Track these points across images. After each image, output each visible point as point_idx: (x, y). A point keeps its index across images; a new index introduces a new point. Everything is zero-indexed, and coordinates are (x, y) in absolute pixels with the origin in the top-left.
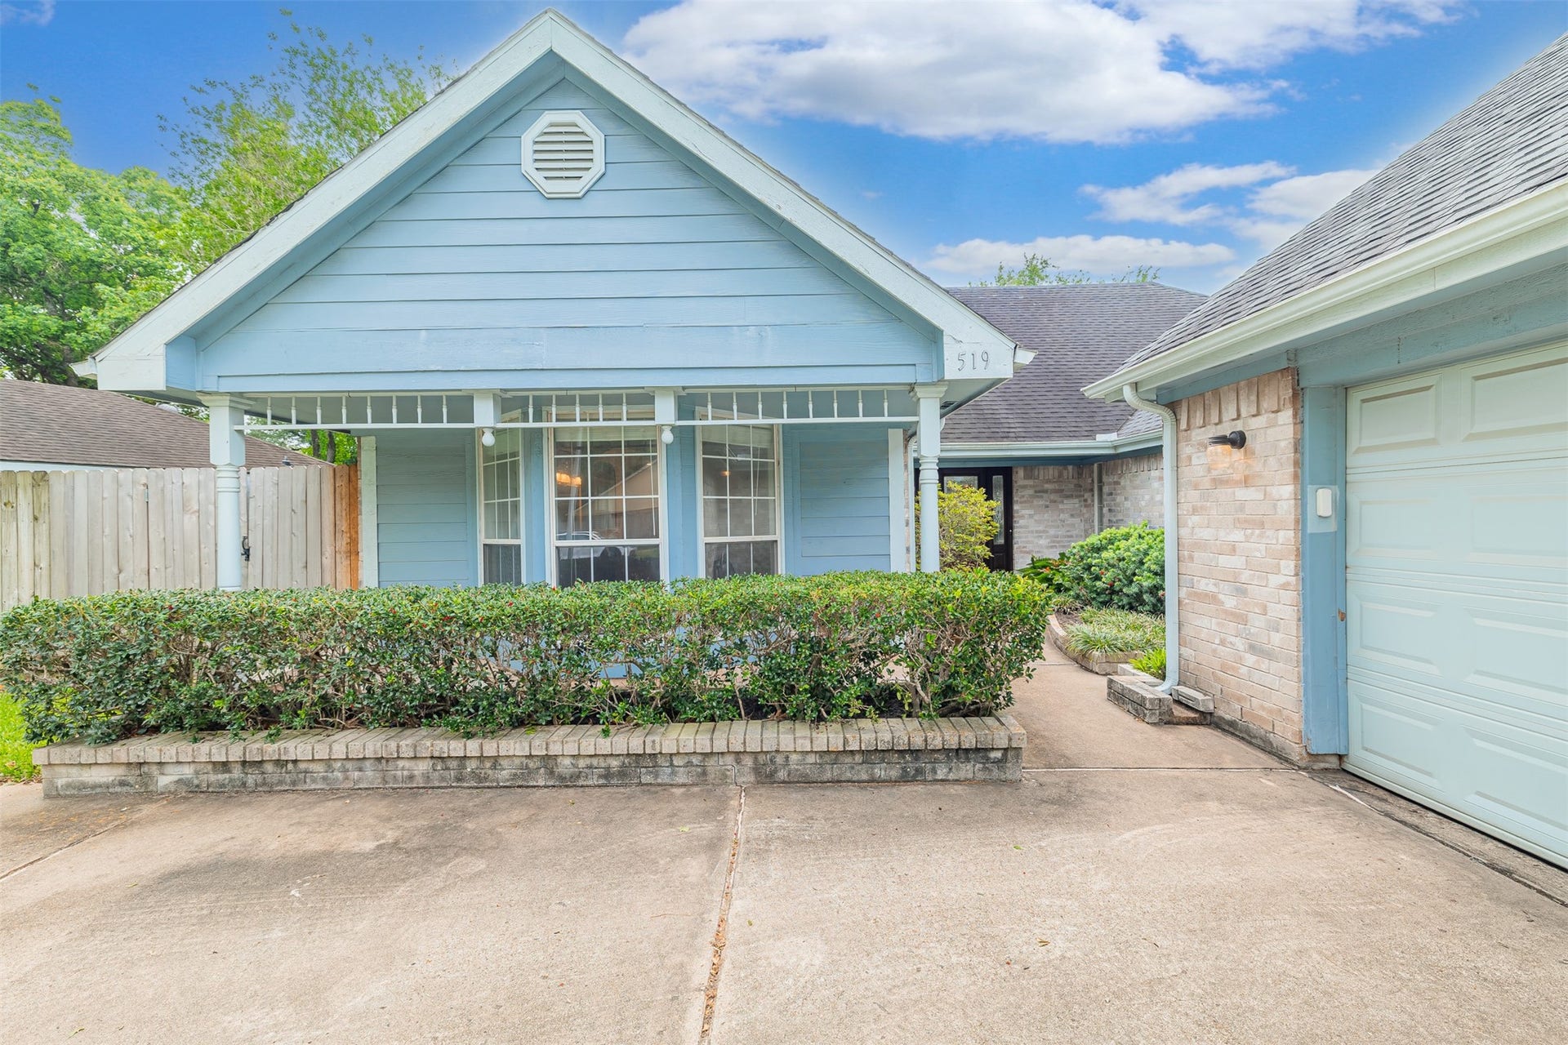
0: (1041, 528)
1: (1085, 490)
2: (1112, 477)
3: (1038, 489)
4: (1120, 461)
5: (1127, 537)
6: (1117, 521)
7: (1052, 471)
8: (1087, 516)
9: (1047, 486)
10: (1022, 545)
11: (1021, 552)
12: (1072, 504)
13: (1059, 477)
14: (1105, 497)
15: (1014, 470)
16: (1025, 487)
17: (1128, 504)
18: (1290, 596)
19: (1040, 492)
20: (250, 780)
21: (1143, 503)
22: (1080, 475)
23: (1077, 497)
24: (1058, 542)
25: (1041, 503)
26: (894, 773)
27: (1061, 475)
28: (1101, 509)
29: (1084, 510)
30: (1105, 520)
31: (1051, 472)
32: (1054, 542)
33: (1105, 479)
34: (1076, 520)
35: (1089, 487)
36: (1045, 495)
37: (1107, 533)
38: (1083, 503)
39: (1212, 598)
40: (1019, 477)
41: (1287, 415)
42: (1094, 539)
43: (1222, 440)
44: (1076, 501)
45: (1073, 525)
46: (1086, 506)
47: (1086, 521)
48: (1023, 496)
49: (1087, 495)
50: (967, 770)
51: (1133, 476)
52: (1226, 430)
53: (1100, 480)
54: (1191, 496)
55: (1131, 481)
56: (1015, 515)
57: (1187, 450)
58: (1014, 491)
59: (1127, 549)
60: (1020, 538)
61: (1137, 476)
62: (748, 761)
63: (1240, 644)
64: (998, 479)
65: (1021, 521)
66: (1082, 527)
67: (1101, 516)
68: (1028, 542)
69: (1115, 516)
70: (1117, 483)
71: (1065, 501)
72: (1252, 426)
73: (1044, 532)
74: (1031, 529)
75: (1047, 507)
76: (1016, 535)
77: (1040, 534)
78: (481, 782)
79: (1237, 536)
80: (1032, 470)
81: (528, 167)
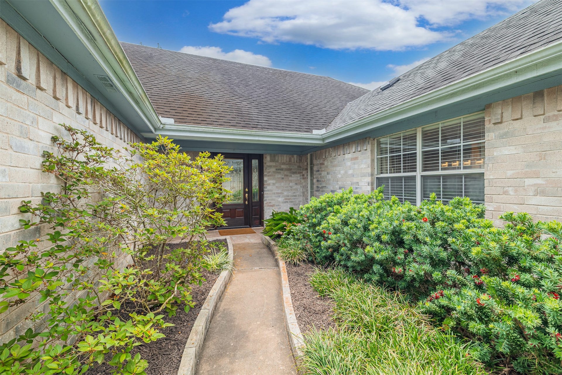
0: (280, 191)
1: (303, 169)
2: (319, 160)
3: (278, 168)
4: (324, 150)
6: (322, 187)
8: (304, 184)
9: (283, 166)
10: (269, 201)
11: (268, 206)
12: (296, 177)
13: (290, 161)
14: (315, 173)
15: (264, 156)
16: (270, 166)
17: (329, 177)
19: (279, 170)
21: (339, 176)
22: (300, 160)
23: (299, 173)
24: (289, 199)
25: (279, 176)
27: (290, 160)
28: (312, 180)
29: (303, 181)
30: (315, 186)
31: (285, 158)
32: (286, 199)
33: (315, 162)
34: (299, 187)
35: (305, 167)
36: (281, 172)
38: (302, 177)
40: (267, 160)
44: (298, 175)
45: (297, 189)
46: (303, 179)
47: (303, 187)
48: (269, 172)
49: (304, 172)
51: (333, 159)
53: (312, 163)
55: (331, 162)
56: (265, 183)
58: (264, 169)
60: (268, 197)
61: (335, 159)
64: (255, 163)
65: (268, 187)
66: (301, 190)
67: (312, 184)
68: (272, 200)
69: (321, 184)
70: (323, 164)
71: (293, 176)
73: (281, 193)
74: (274, 192)
75: (283, 178)
76: (265, 195)
77: (279, 195)
80: (274, 156)
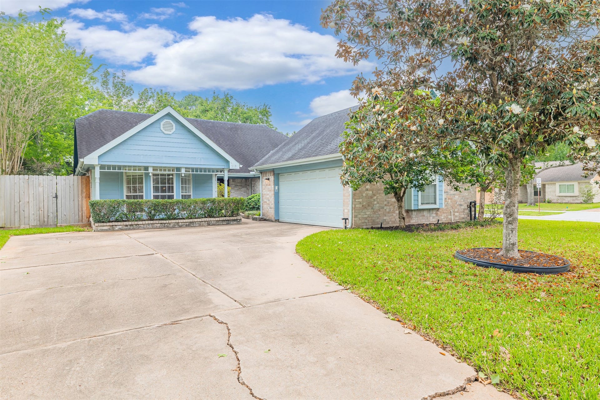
2: (254, 183)
3: (236, 185)
4: (255, 178)
5: (256, 196)
6: (255, 193)
7: (239, 180)
8: (248, 192)
9: (238, 184)
12: (244, 189)
14: (252, 187)
16: (232, 184)
17: (257, 189)
18: (273, 200)
20: (131, 228)
22: (246, 181)
23: (245, 187)
25: (236, 189)
26: (226, 223)
27: (241, 182)
28: (251, 190)
35: (248, 185)
36: (237, 187)
37: (252, 195)
39: (266, 202)
40: (231, 181)
41: (273, 177)
42: (250, 197)
43: (266, 179)
45: (245, 194)
46: (247, 190)
48: (232, 187)
49: (248, 187)
50: (235, 222)
51: (258, 182)
52: (267, 178)
53: (251, 183)
54: (264, 187)
57: (263, 180)
59: (256, 198)
62: (206, 222)
63: (269, 208)
66: (247, 194)
67: (251, 192)
71: (242, 188)
72: (270, 177)
74: (234, 196)
75: (238, 190)
78: (168, 227)
79: (268, 193)
80: (234, 180)
81: (162, 128)
